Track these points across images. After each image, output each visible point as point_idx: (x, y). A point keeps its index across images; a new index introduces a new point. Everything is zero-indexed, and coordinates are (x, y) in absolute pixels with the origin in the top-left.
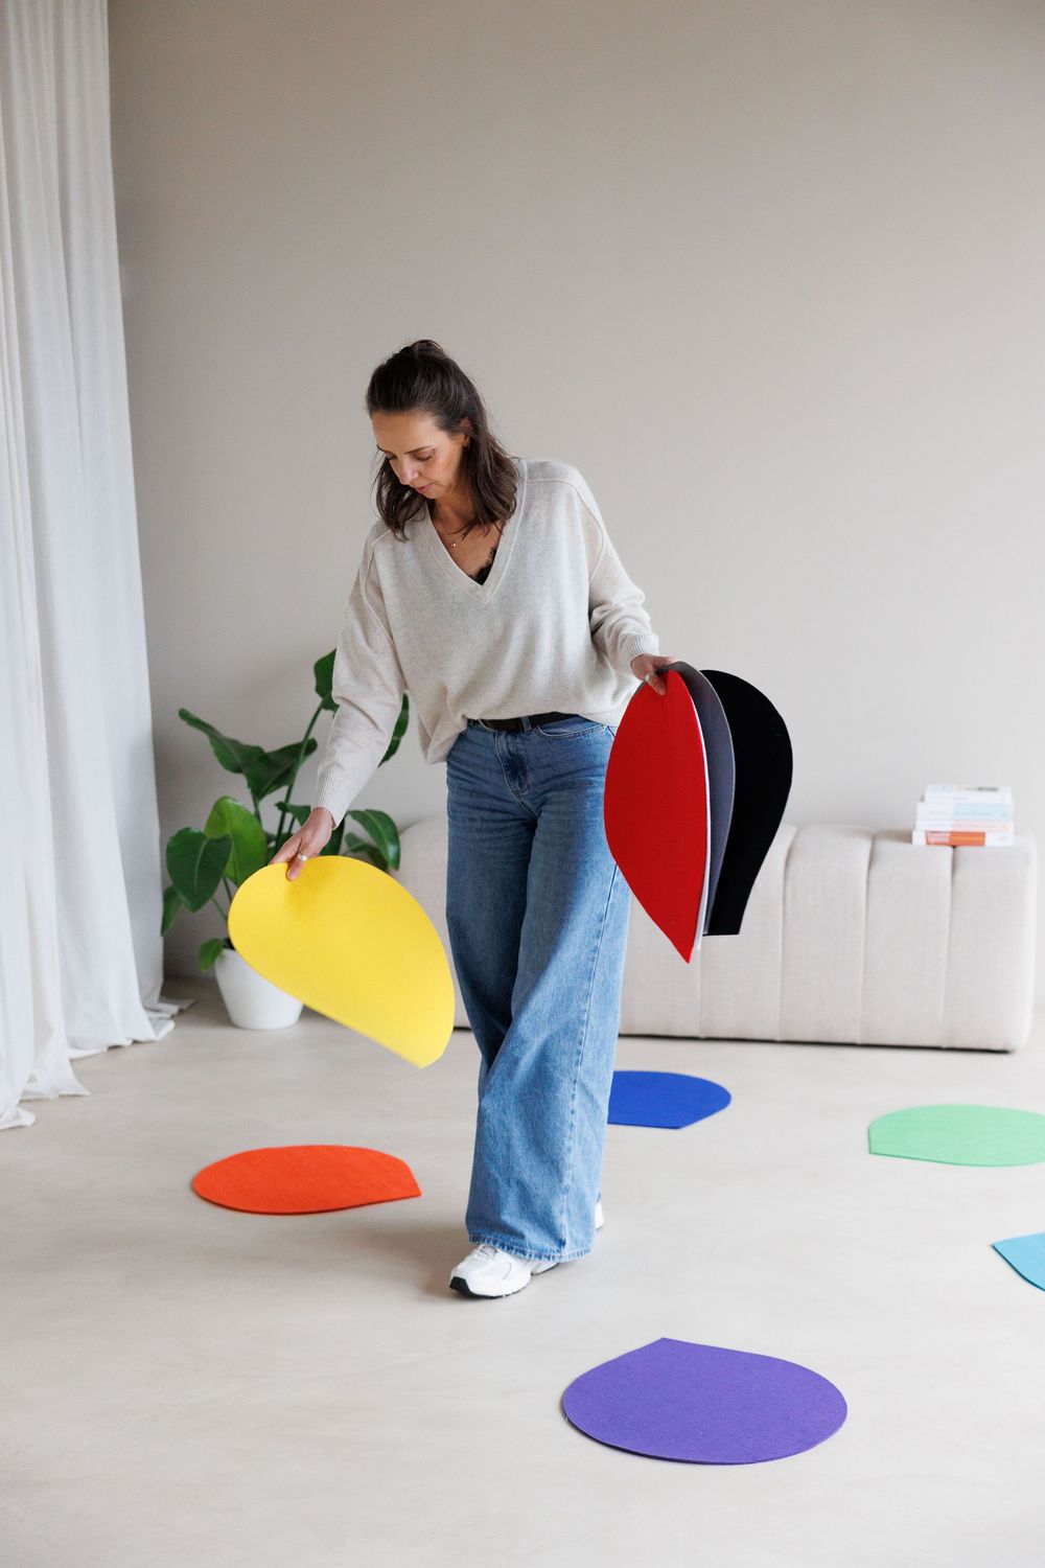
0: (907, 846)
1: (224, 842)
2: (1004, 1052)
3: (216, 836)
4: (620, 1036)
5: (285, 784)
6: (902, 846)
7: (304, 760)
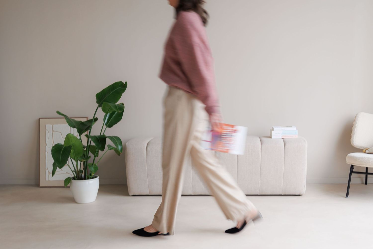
0: (271, 139)
1: (70, 147)
2: (299, 195)
3: (67, 146)
4: (182, 195)
5: (89, 130)
6: (269, 139)
7: (94, 123)
